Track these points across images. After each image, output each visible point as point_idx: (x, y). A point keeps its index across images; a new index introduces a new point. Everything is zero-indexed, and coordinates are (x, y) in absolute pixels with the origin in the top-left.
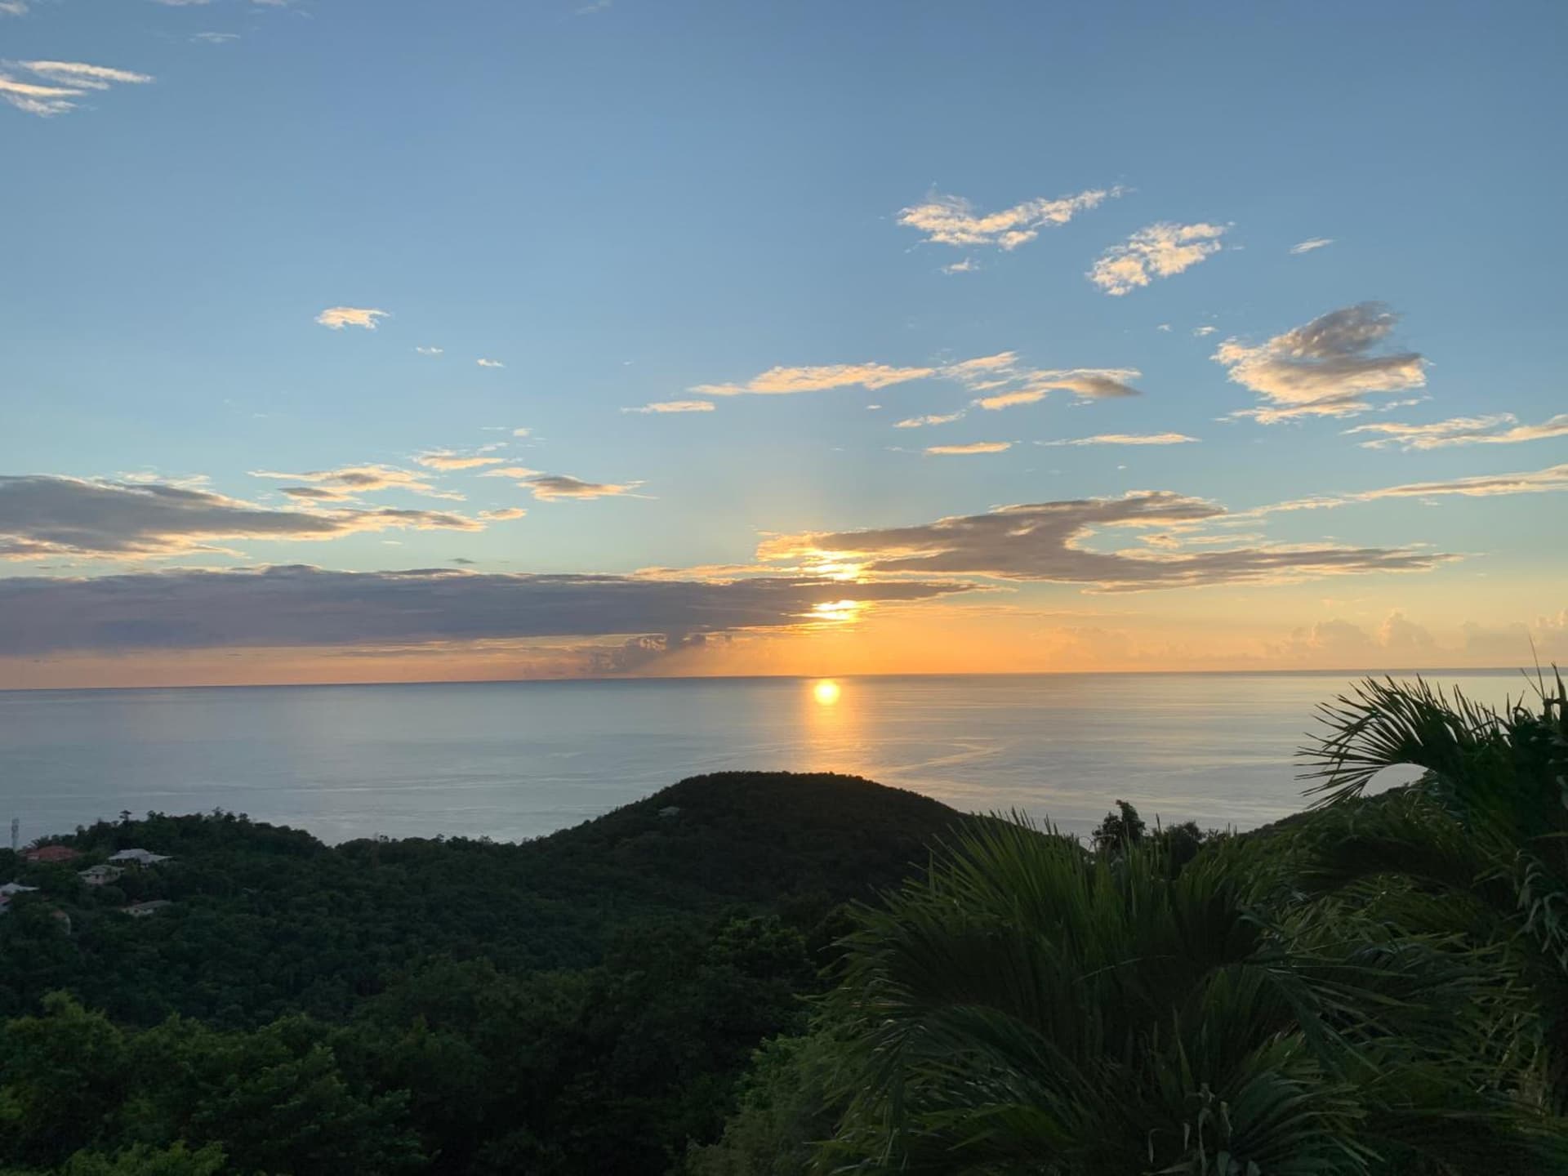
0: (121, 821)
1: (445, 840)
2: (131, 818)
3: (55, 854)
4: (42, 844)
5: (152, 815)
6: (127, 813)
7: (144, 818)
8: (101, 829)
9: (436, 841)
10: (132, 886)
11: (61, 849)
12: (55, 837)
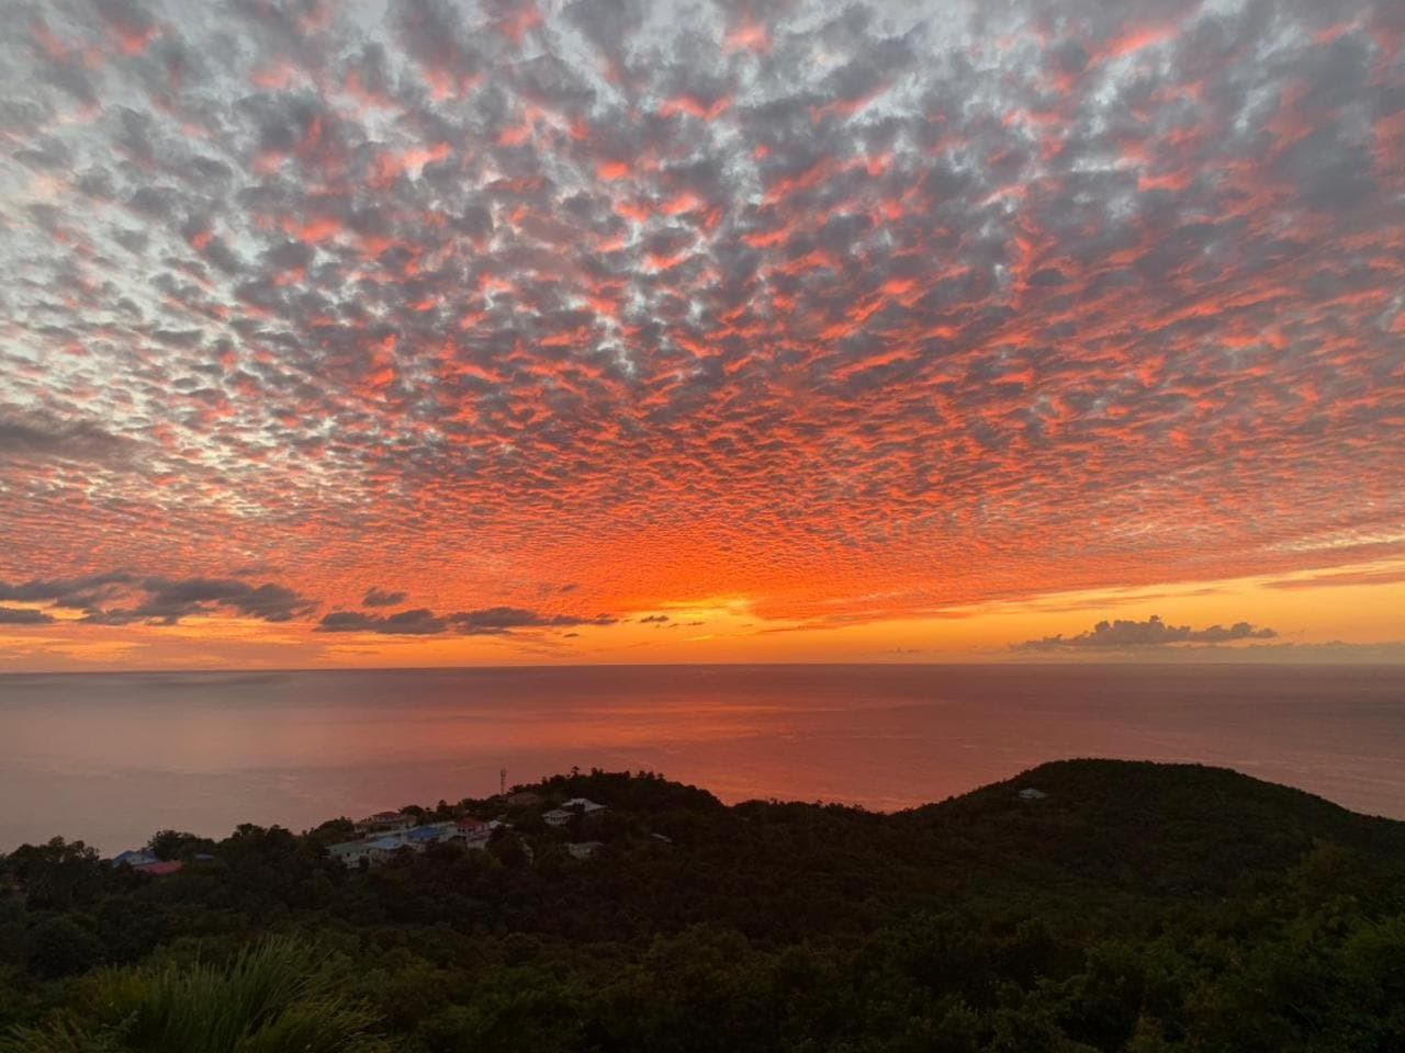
0: (572, 775)
1: (823, 805)
2: (580, 773)
3: (528, 799)
4: (518, 790)
5: (594, 770)
6: (576, 768)
7: (589, 774)
8: (558, 780)
9: (816, 806)
10: (578, 828)
11: (531, 795)
12: (529, 785)
